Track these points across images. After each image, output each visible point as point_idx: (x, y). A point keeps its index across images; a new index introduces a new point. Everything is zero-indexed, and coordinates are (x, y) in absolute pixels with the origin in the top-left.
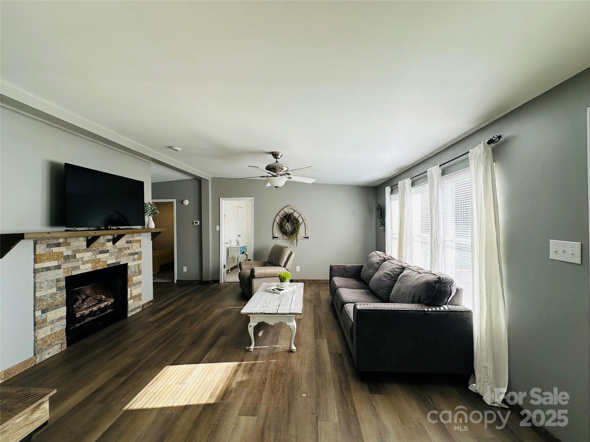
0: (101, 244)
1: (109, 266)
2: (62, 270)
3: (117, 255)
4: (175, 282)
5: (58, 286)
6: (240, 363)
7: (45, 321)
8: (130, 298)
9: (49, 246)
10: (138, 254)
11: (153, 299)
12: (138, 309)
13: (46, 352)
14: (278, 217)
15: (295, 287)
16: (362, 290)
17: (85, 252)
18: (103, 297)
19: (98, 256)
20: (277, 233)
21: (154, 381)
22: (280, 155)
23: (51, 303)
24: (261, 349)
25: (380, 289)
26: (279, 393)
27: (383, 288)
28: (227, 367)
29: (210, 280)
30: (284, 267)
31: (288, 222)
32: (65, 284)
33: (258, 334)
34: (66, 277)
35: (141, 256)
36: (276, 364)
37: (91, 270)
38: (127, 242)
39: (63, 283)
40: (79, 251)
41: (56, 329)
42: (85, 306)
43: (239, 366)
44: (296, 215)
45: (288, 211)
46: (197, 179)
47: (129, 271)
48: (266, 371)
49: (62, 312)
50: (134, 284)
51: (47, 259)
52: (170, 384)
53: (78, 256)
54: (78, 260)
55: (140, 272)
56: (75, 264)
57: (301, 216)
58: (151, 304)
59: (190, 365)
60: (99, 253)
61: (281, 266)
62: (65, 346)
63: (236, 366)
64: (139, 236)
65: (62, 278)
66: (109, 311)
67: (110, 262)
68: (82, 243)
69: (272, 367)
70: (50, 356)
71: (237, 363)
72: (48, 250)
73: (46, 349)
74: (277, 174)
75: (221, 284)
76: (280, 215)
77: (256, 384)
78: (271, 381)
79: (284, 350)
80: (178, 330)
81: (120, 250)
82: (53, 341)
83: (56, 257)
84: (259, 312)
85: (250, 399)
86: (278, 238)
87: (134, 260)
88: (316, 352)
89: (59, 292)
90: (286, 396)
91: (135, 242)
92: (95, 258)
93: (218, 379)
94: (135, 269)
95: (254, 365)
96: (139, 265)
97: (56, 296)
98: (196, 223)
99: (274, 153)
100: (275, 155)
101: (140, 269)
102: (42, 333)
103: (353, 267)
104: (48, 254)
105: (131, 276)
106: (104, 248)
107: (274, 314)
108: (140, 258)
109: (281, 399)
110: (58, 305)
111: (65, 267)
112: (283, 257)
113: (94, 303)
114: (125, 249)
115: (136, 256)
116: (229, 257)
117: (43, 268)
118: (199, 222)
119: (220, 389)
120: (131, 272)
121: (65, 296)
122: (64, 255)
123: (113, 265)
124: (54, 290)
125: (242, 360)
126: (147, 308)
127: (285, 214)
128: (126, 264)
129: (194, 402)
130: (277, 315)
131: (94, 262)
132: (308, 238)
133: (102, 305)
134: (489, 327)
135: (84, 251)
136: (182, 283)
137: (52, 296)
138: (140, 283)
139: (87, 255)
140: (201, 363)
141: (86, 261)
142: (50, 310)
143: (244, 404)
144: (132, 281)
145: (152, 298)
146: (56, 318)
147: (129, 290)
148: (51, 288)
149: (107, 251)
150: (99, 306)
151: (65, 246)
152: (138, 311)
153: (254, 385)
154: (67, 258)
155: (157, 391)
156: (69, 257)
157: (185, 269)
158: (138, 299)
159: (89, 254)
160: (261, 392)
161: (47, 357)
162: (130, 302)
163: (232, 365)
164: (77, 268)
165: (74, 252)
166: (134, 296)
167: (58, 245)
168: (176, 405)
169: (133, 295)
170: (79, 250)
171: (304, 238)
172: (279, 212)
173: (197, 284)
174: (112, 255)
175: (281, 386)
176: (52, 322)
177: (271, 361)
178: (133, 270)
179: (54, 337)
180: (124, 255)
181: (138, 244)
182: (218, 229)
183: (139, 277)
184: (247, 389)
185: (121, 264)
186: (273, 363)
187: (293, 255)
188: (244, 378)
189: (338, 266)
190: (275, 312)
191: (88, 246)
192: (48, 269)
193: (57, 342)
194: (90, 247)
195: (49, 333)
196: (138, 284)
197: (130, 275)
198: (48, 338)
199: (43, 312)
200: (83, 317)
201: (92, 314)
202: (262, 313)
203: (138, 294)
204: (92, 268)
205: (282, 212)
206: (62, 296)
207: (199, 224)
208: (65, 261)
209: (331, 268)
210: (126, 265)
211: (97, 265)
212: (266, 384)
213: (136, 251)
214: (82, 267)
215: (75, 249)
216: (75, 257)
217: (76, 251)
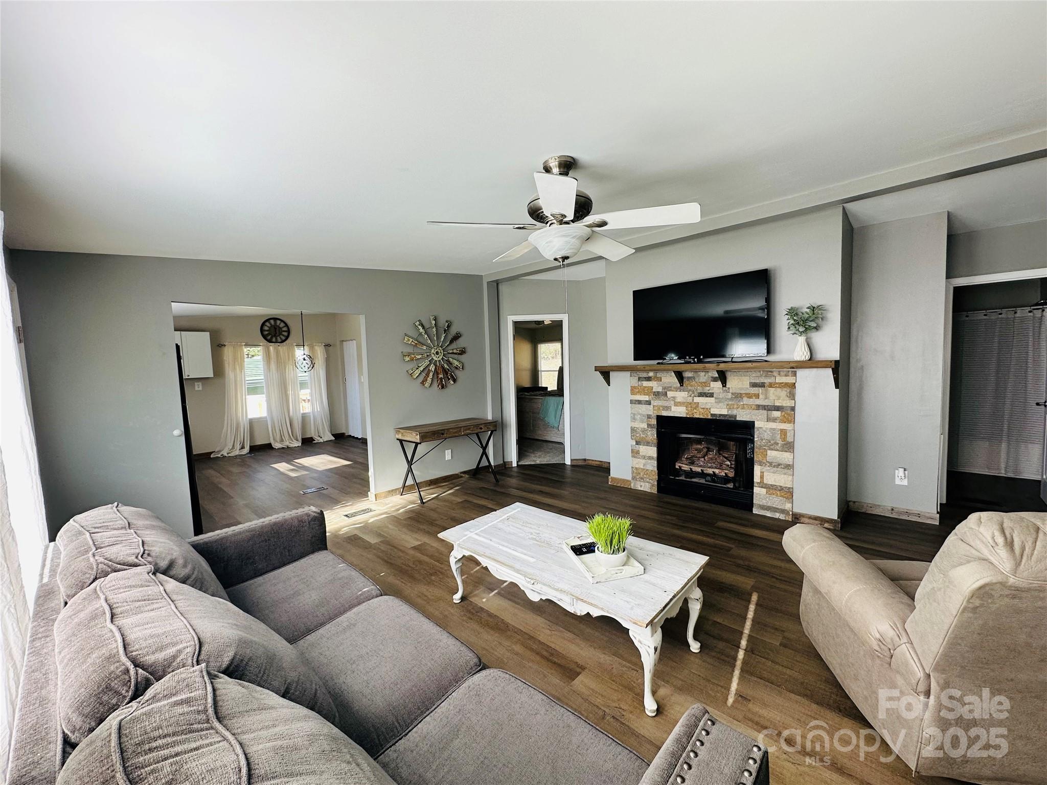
0: (701, 383)
1: (714, 418)
2: (652, 406)
3: (730, 403)
5: (649, 423)
7: (638, 452)
8: (758, 483)
9: (639, 379)
10: (782, 411)
11: (835, 518)
12: (779, 512)
13: (639, 483)
17: (678, 390)
19: (697, 400)
23: (643, 437)
34: (657, 416)
35: (792, 415)
38: (754, 385)
39: (654, 422)
40: (669, 388)
41: (648, 466)
47: (756, 436)
49: (653, 451)
50: (771, 464)
51: (638, 392)
55: (789, 447)
56: (666, 403)
58: (832, 525)
60: (696, 395)
62: (656, 490)
64: (787, 376)
65: (652, 416)
67: (715, 411)
72: (640, 383)
73: (640, 481)
81: (738, 396)
82: (645, 476)
83: (646, 391)
87: (769, 419)
89: (649, 429)
91: (776, 387)
92: (691, 401)
94: (774, 437)
96: (784, 432)
97: (647, 432)
101: (789, 440)
102: (636, 462)
104: (640, 387)
105: (761, 446)
106: (706, 390)
108: (790, 420)
110: (649, 443)
111: (655, 404)
114: (749, 396)
115: (777, 414)
117: (636, 401)
120: (762, 440)
121: (655, 435)
122: (654, 390)
123: (722, 418)
124: (645, 426)
128: (751, 423)
131: (690, 406)
135: (676, 389)
137: (644, 431)
138: (788, 467)
139: (681, 396)
141: (679, 402)
142: (642, 444)
144: (765, 456)
146: (648, 455)
147: (757, 470)
148: (643, 422)
149: (711, 395)
151: (656, 381)
152: (781, 517)
154: (657, 394)
156: (659, 394)
158: (782, 496)
159: (684, 394)
161: (640, 488)
164: (667, 408)
165: (664, 388)
166: (771, 485)
167: (649, 379)
169: (767, 482)
170: (671, 387)
174: (720, 402)
176: (644, 457)
178: (766, 436)
179: (646, 473)
180: (745, 406)
181: (782, 390)
183: (787, 455)
185: (737, 419)
191: (682, 383)
192: (639, 402)
193: (648, 480)
194: (684, 385)
195: (642, 467)
196: (781, 468)
197: (759, 443)
198: (641, 470)
199: (638, 443)
200: (679, 472)
201: (702, 475)
203: (781, 486)
204: (688, 414)
206: (652, 435)
208: (655, 398)
210: (749, 426)
211: (695, 411)
213: (777, 404)
214: (673, 408)
215: (666, 385)
216: (666, 394)
217: (667, 389)
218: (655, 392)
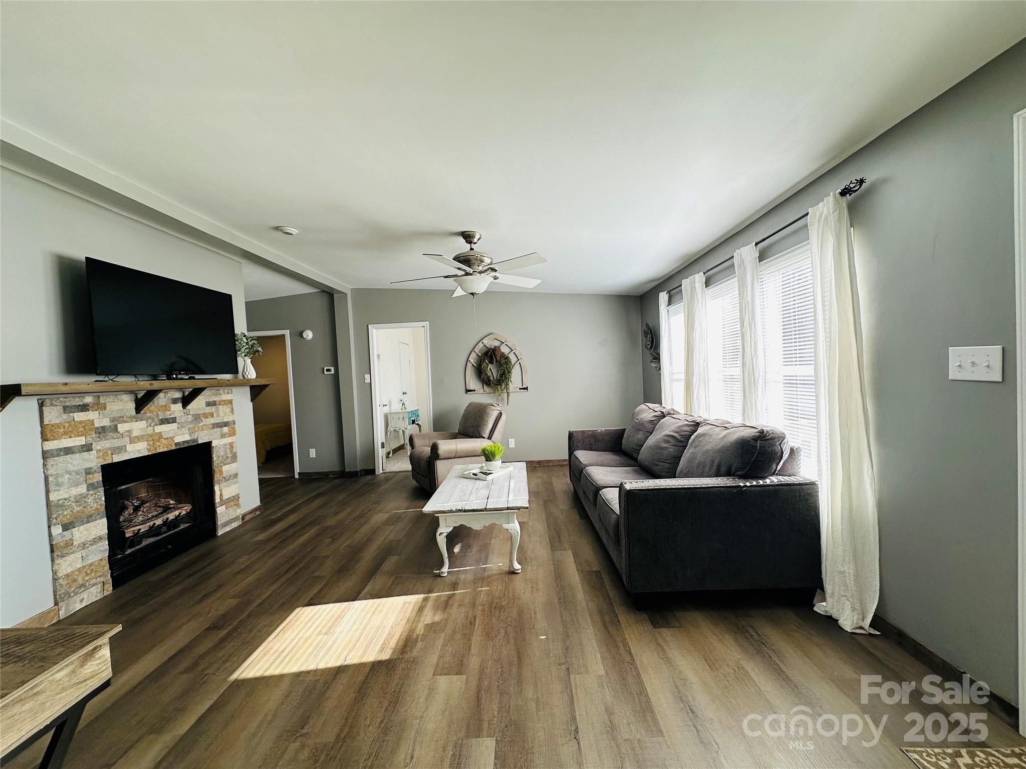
0: (162, 406)
1: (179, 447)
2: (94, 452)
3: (191, 426)
4: (297, 476)
5: (89, 482)
6: (426, 595)
7: (69, 544)
8: (219, 503)
9: (66, 409)
10: (228, 426)
11: (259, 504)
12: (235, 521)
13: (77, 598)
14: (473, 355)
15: (512, 468)
16: (626, 468)
17: (134, 420)
18: (172, 502)
19: (159, 429)
20: (473, 383)
21: (279, 633)
22: (477, 237)
23: (78, 512)
24: (461, 573)
25: (658, 463)
26: (498, 636)
27: (664, 460)
28: (405, 603)
29: (358, 470)
30: (490, 438)
31: (491, 362)
32: (101, 479)
33: (453, 549)
34: (102, 466)
35: (234, 429)
36: (488, 594)
37: (146, 453)
38: (209, 404)
39: (98, 477)
40: (121, 419)
41: (90, 558)
42: (141, 519)
43: (426, 600)
44: (504, 350)
45: (490, 343)
46: (327, 292)
47: (214, 456)
48: (473, 605)
49: (100, 527)
50: (225, 478)
51: (65, 433)
52: (307, 635)
53: (122, 428)
54: (122, 435)
55: (234, 458)
56: (117, 443)
57: (513, 352)
58: (258, 513)
59: (338, 604)
60: (158, 423)
61: (484, 438)
62: (109, 588)
63: (421, 600)
64: (228, 393)
65: (95, 468)
66: (182, 526)
67: (179, 439)
68: (127, 404)
69: (483, 598)
70: (84, 605)
71: (422, 596)
72: (65, 416)
73: (77, 593)
74: (473, 272)
75: (379, 475)
76: (477, 350)
77: (458, 626)
78: (484, 620)
79: (500, 571)
80: (311, 550)
81: (197, 418)
82: (87, 578)
83: (81, 429)
84: (454, 509)
85: (450, 649)
86: (474, 391)
87: (223, 436)
88: (555, 571)
89: (91, 492)
90: (512, 641)
91: (223, 405)
92: (152, 431)
93: (391, 622)
94: (225, 451)
95: (450, 597)
96: (231, 444)
97: (86, 500)
98: (328, 370)
99: (467, 233)
100: (468, 237)
101: (234, 451)
102: (67, 564)
103: (608, 433)
104: (67, 425)
105: (218, 464)
106: (168, 415)
107: (481, 510)
108: (233, 433)
109: (504, 646)
110: (91, 516)
111: (99, 448)
112: (487, 422)
113: (155, 513)
114: (206, 416)
115: (225, 429)
116: (388, 430)
117: (60, 450)
118: (332, 368)
119: (397, 637)
120: (219, 458)
121: (103, 499)
122: (96, 426)
123: (186, 445)
124: (83, 489)
125: (430, 591)
126: (251, 519)
127: (485, 349)
128: (209, 443)
129: (353, 659)
130: (485, 512)
131: (151, 439)
132: (526, 388)
133: (171, 516)
134: (847, 506)
135: (131, 419)
136: (306, 477)
137: (79, 499)
138: (236, 476)
139: (138, 427)
140: (359, 600)
141: (137, 437)
142: (77, 524)
143: (440, 657)
144: (221, 472)
145: (257, 503)
146: (90, 538)
147: (217, 488)
148: (77, 485)
149: (174, 420)
150: (165, 517)
151: (96, 410)
152: (235, 525)
153: (455, 628)
154: (102, 431)
155: (286, 648)
156: (104, 429)
157: (313, 453)
158: (235, 505)
159: (142, 424)
160: (468, 637)
161: (78, 606)
162: (220, 510)
163: (414, 599)
164: (121, 449)
165: (113, 420)
166: (227, 499)
167: (84, 408)
168: (321, 666)
169: (225, 497)
170: (123, 417)
171: (520, 389)
172: (476, 346)
173: (335, 478)
174: (183, 427)
175: (502, 626)
176: (84, 546)
177: (480, 589)
178: (222, 453)
179: (89, 572)
180: (204, 427)
181: (227, 407)
182: (367, 381)
183: (234, 465)
184: (444, 634)
185: (199, 442)
186: (483, 592)
187: (503, 417)
188: (437, 618)
189: (583, 432)
190: (483, 507)
191: (138, 409)
192: (68, 451)
193: (94, 581)
194: (142, 412)
195: (79, 566)
196: (232, 479)
197: (217, 462)
198: (77, 573)
199: (66, 527)
200: (138, 537)
201: (153, 531)
202: (460, 511)
203: (233, 496)
204: (149, 451)
205: (481, 345)
206: (97, 501)
207: (333, 372)
208: (99, 437)
209: (571, 435)
210: (208, 446)
211: (158, 444)
212: (475, 624)
213: (226, 420)
214: (130, 448)
215: (114, 415)
216: (115, 429)
217: (117, 419)
218: (97, 428)
